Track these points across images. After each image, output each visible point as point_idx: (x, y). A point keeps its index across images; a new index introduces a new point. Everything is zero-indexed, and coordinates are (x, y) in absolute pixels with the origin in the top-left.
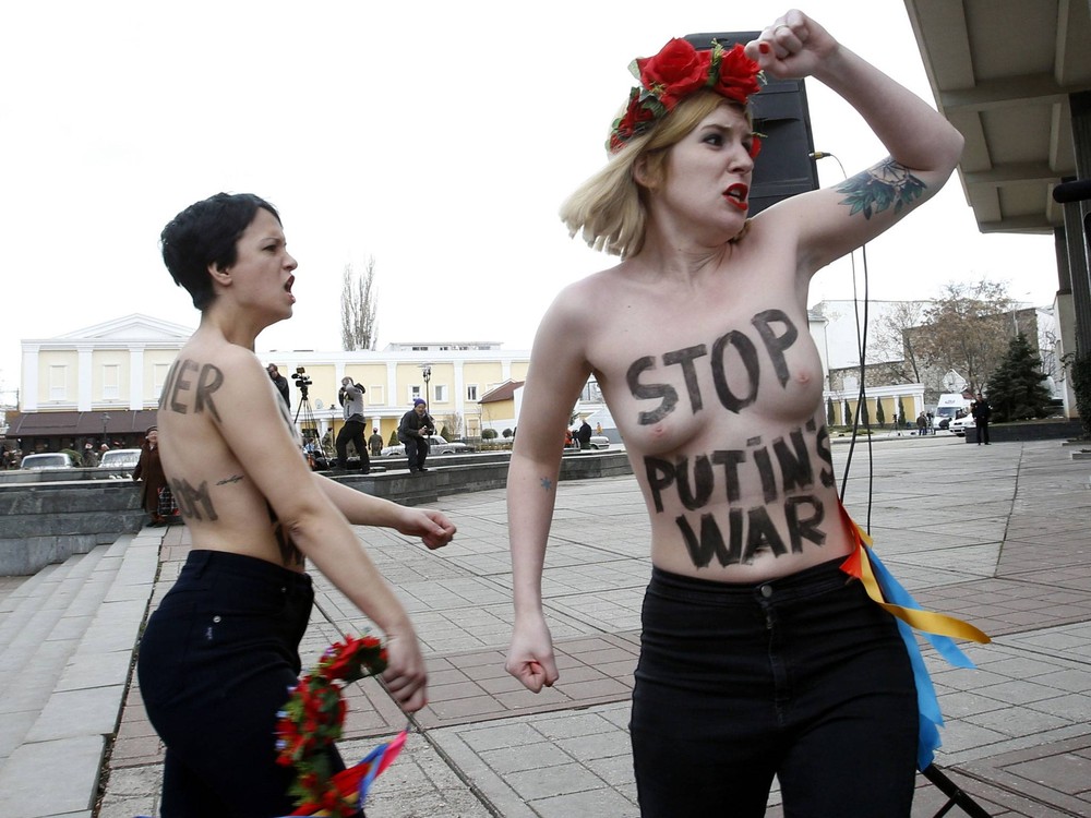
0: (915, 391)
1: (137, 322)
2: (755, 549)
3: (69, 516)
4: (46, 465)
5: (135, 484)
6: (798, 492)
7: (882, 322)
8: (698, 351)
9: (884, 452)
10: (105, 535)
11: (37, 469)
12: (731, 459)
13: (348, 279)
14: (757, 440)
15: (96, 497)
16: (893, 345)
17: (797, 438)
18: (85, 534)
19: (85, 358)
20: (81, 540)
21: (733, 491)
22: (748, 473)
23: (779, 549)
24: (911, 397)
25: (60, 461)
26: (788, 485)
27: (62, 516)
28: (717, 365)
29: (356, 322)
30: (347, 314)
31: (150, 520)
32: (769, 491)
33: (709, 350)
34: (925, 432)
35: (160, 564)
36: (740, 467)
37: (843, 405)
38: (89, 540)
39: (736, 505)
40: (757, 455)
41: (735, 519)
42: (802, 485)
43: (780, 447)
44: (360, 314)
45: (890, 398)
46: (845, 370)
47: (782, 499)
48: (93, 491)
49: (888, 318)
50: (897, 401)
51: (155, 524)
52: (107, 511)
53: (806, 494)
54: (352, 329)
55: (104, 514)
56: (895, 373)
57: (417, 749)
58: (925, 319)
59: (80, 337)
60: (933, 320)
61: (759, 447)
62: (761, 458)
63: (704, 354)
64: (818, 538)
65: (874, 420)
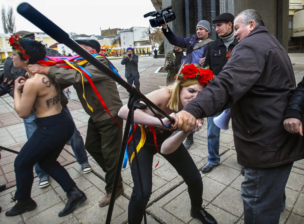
0: (150, 46)
7: (144, 32)
9: (141, 60)
13: (3, 14)
16: (146, 37)
24: (149, 48)
29: (8, 26)
30: (5, 24)
34: (150, 55)
37: (136, 49)
44: (9, 23)
45: (145, 48)
46: (137, 42)
49: (145, 31)
50: (146, 49)
54: (7, 27)
56: (147, 43)
58: (153, 32)
60: (154, 32)
65: (142, 52)
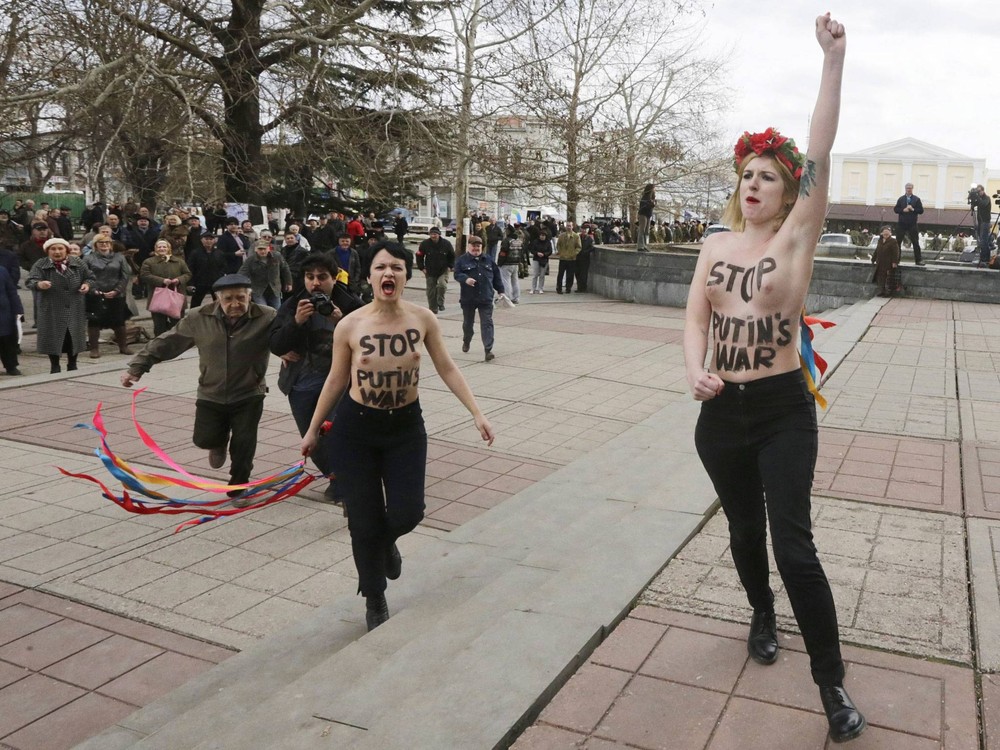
1: (909, 143)
2: (738, 368)
3: (829, 282)
4: (836, 241)
5: (873, 265)
6: (764, 345)
8: (741, 270)
10: (851, 298)
11: (828, 244)
12: (739, 323)
14: (751, 317)
15: (845, 271)
17: (769, 320)
18: (838, 296)
19: (873, 168)
20: (835, 299)
21: (735, 339)
22: (744, 332)
23: (748, 367)
25: (843, 240)
26: (759, 341)
27: (824, 282)
28: (745, 278)
31: (880, 292)
32: (751, 341)
33: (745, 271)
35: (869, 327)
36: (741, 328)
38: (840, 300)
39: (735, 344)
40: (749, 324)
41: (733, 350)
42: (767, 342)
43: (760, 322)
47: (755, 346)
48: (844, 268)
51: (883, 295)
52: (853, 282)
53: (768, 346)
55: (850, 284)
57: (951, 533)
59: (871, 153)
61: (751, 321)
62: (751, 325)
63: (742, 272)
64: (769, 365)
